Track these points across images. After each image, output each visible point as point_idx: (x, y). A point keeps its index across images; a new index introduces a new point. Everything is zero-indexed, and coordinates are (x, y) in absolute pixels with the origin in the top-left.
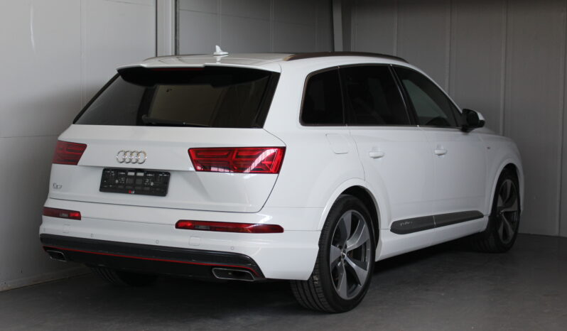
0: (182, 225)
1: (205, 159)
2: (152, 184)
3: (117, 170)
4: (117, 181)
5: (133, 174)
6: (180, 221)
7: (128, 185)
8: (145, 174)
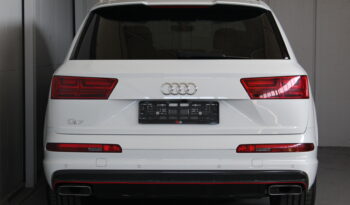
0: (243, 149)
1: (256, 87)
2: (200, 113)
3: (155, 102)
4: (158, 113)
5: (175, 105)
6: (240, 146)
7: (172, 115)
8: (191, 105)
